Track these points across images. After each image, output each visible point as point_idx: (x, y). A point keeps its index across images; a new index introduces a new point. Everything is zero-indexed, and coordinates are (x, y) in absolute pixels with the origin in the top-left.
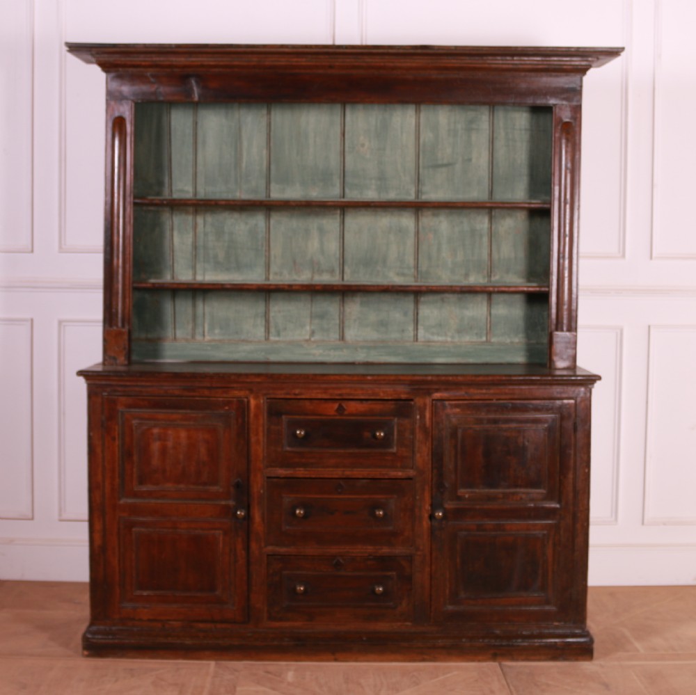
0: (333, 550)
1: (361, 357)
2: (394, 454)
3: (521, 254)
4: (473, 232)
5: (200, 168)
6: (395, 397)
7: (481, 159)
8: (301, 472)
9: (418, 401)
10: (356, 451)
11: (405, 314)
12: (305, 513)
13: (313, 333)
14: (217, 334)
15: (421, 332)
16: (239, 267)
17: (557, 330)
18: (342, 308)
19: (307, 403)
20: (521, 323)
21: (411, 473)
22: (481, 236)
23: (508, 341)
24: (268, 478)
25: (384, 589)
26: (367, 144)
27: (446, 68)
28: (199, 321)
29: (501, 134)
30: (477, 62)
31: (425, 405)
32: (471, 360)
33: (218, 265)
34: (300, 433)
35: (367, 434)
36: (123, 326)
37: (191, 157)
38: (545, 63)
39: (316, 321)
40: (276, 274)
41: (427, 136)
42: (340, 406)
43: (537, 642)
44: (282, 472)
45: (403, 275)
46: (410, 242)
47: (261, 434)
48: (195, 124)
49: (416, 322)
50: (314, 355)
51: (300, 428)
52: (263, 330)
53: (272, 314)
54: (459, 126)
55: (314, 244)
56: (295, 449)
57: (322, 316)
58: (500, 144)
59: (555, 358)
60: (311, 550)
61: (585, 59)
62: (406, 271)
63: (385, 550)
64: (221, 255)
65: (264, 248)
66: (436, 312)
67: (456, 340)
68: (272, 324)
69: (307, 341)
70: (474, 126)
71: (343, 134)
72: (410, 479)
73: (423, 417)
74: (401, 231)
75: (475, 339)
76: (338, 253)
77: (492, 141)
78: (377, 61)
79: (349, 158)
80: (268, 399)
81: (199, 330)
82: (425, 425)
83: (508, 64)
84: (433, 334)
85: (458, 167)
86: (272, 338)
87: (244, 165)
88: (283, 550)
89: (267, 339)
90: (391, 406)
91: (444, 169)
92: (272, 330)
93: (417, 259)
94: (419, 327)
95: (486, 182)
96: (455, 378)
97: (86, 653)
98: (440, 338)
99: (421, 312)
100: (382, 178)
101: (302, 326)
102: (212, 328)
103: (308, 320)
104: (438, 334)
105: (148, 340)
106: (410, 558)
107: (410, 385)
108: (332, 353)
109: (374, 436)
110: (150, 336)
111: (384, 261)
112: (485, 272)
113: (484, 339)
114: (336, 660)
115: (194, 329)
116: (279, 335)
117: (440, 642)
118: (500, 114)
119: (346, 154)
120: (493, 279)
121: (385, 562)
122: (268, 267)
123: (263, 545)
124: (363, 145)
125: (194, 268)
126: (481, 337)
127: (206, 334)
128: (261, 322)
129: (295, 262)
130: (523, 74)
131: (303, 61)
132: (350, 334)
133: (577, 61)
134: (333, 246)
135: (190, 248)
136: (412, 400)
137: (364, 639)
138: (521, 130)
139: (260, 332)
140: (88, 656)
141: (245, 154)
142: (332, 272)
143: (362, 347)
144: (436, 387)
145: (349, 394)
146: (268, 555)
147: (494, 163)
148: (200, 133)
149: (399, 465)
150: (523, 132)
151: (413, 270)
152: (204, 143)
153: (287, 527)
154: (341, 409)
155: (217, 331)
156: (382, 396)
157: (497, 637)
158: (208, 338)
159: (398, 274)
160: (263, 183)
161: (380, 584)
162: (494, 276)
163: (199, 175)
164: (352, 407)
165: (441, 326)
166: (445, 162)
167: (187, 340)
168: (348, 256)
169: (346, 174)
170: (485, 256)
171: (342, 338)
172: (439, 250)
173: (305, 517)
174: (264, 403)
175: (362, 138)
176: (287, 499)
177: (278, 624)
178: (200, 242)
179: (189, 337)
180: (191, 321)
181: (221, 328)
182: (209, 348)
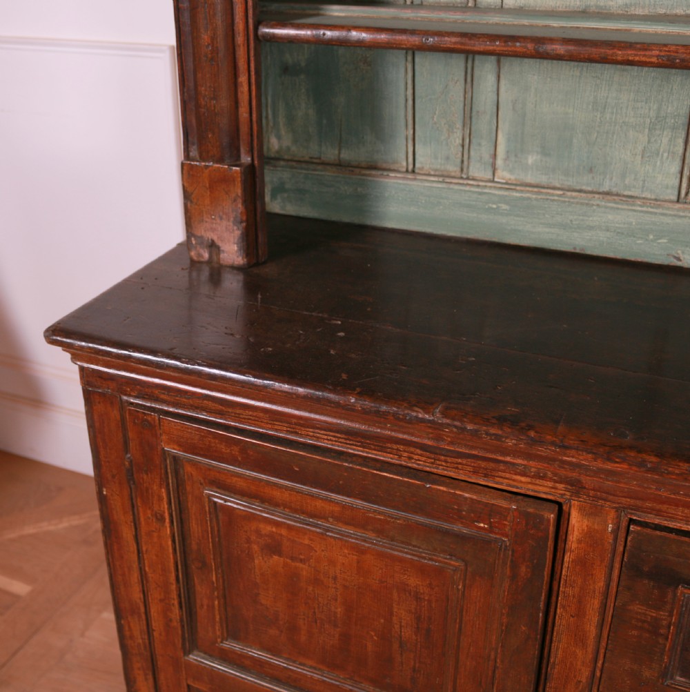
14: (532, 169)
28: (483, 124)
52: (673, 167)
80: (633, 522)
81: (481, 150)
102: (517, 151)
105: (340, 165)
110: (346, 155)
115: (466, 146)
127: (499, 162)
128: (670, 143)
139: (664, 175)
155: (531, 159)
158: (503, 175)
167: (444, 176)
174: (616, 531)
179: (453, 168)
180: (459, 125)
181: (545, 152)
182: (504, 207)
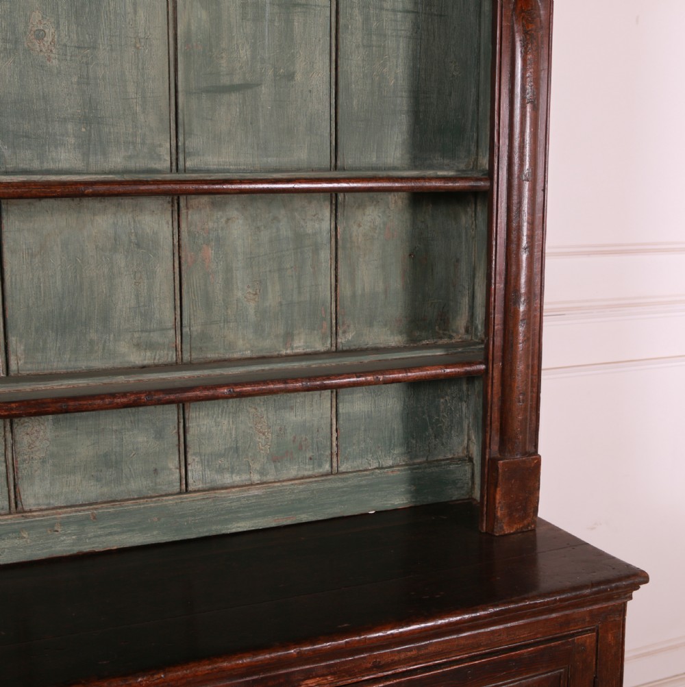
1: (65, 544)
3: (397, 284)
4: (299, 239)
7: (314, 75)
11: (159, 435)
15: (195, 469)
18: (9, 435)
20: (397, 425)
22: (316, 250)
23: (374, 465)
26: (50, 31)
29: (354, 19)
32: (304, 518)
41: (193, 17)
45: (151, 346)
46: (164, 268)
49: (183, 448)
58: (352, 40)
62: (156, 337)
66: (225, 423)
74: (141, 245)
75: (308, 470)
77: (336, 34)
79: (6, 67)
84: (221, 470)
85: (265, 91)
91: (234, 97)
93: (179, 308)
94: (190, 460)
95: (324, 128)
99: (192, 425)
100: (90, 118)
104: (232, 471)
111: (105, 318)
112: (326, 325)
113: (327, 467)
120: (342, 340)
124: (40, 35)
126: (320, 466)
132: (32, 496)
138: (394, 11)
143: (65, 522)
147: (341, 84)
150: (399, 15)
151: (172, 333)
159: (138, 346)
162: (344, 332)
165: (237, 451)
166: (237, 80)
170: (326, 292)
171: (15, 505)
172: (228, 283)
175: (37, 16)
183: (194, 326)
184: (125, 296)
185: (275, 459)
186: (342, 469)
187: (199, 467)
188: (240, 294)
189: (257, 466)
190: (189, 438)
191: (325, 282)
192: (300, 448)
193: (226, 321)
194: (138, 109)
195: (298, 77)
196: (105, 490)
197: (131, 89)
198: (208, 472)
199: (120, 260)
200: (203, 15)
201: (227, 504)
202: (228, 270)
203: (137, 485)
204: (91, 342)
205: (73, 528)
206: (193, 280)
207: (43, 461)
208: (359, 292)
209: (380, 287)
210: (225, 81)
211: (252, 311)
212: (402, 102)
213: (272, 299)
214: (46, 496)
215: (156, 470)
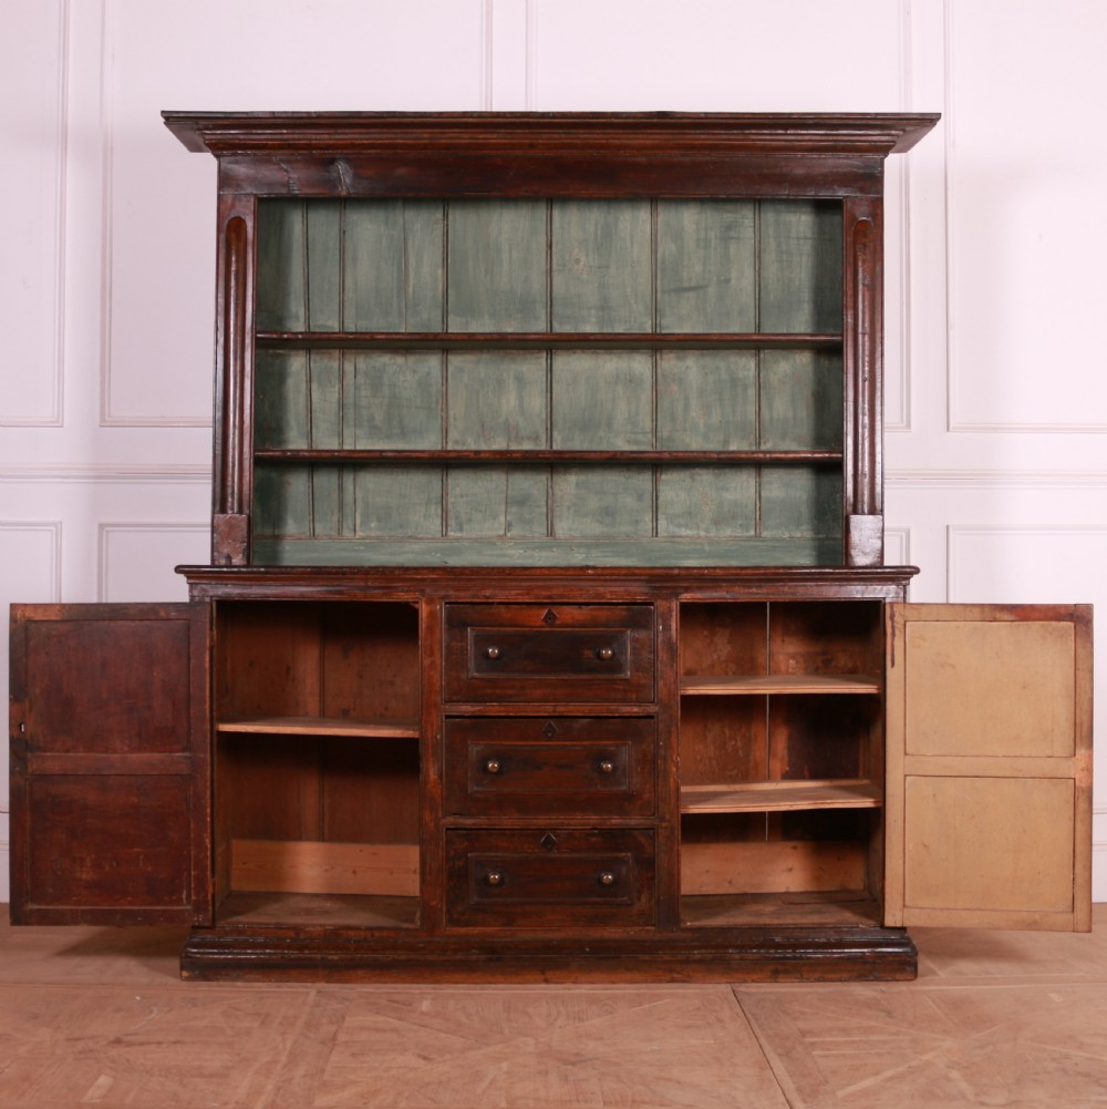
0: (542, 821)
1: (578, 559)
2: (626, 680)
3: (804, 414)
4: (734, 381)
5: (349, 294)
6: (627, 599)
7: (744, 280)
8: (494, 709)
9: (661, 605)
10: (574, 677)
11: (640, 498)
12: (500, 767)
13: (509, 526)
14: (374, 529)
15: (662, 523)
16: (404, 434)
17: (855, 512)
18: (550, 490)
19: (503, 609)
20: (805, 511)
21: (652, 709)
22: (745, 389)
23: (786, 535)
24: (447, 717)
25: (614, 877)
26: (583, 259)
27: (693, 147)
28: (348, 510)
29: (771, 245)
30: (735, 137)
31: (670, 610)
33: (374, 429)
34: (493, 651)
35: (588, 653)
36: (241, 511)
37: (336, 279)
38: (831, 138)
39: (514, 509)
40: (457, 442)
41: (667, 248)
42: (550, 612)
43: (836, 952)
44: (467, 709)
45: (636, 441)
46: (646, 396)
47: (437, 654)
48: (343, 233)
49: (655, 510)
50: (511, 556)
51: (493, 645)
52: (438, 522)
53: (451, 500)
54: (712, 234)
55: (509, 402)
56: (484, 675)
57: (522, 501)
58: (770, 257)
59: (853, 552)
60: (509, 821)
61: (886, 132)
62: (640, 437)
63: (616, 821)
64: (379, 417)
65: (440, 407)
66: (683, 495)
67: (712, 535)
68: (451, 514)
69: (500, 537)
70: (732, 234)
71: (550, 246)
72: (651, 717)
73: (667, 628)
74: (632, 381)
75: (739, 533)
76: (544, 411)
77: (758, 254)
78: (597, 137)
79: (558, 280)
80: (446, 603)
81: (348, 523)
82: (670, 638)
83: (780, 140)
84: (679, 526)
85: (711, 291)
86: (451, 534)
87: (411, 290)
88: (468, 822)
89: (444, 535)
90: (621, 612)
91: (692, 294)
92: (452, 522)
93: (655, 420)
94: (659, 517)
95: (751, 312)
96: (711, 571)
97: (185, 974)
98: (689, 532)
99: (662, 495)
100: (604, 307)
101: (494, 517)
102: (366, 521)
103: (503, 508)
104: (686, 526)
105: (276, 538)
106: (651, 832)
107: (647, 581)
108: (536, 554)
109: (599, 656)
110: (278, 532)
111: (609, 424)
112: (752, 437)
114: (546, 981)
115: (340, 522)
116: (461, 530)
117: (697, 954)
118: (769, 216)
119: (554, 274)
120: (763, 448)
121: (616, 839)
122: (445, 432)
123: (440, 815)
124: (578, 261)
125: (341, 435)
126: (747, 531)
127: (357, 528)
128: (435, 510)
129: (483, 426)
130: (799, 155)
131: (493, 138)
132: (563, 528)
133: (875, 136)
134: (537, 403)
135: (335, 407)
136: (652, 604)
137: (587, 950)
138: (798, 239)
139: (434, 525)
140: (188, 979)
141: (412, 274)
142: (536, 439)
143: (579, 546)
144: (686, 585)
145: (562, 596)
146: (447, 829)
147: (762, 285)
148: (349, 244)
149: (634, 696)
150: (803, 242)
151: (650, 436)
152: (355, 260)
153: (475, 788)
154: (550, 617)
155: (373, 525)
156: (609, 598)
157: (778, 946)
159: (629, 442)
160: (437, 315)
161: (609, 871)
162: (765, 440)
163: (347, 304)
164: (568, 614)
165: (690, 515)
166: (693, 284)
167: (330, 537)
168: (558, 417)
169: (554, 302)
170: (752, 417)
171: (551, 532)
172: (686, 407)
173: (500, 772)
174: (441, 608)
175: (576, 251)
176: (474, 750)
177: (463, 930)
178: (349, 400)
179: (334, 533)
180: (336, 511)
181: (379, 520)
182: (362, 548)
183: (664, 432)
184: (622, 411)
185: (717, 522)
186: (764, 534)
187: (665, 522)
188: (694, 414)
189: (703, 526)
190: (659, 502)
191: (752, 409)
192: (733, 517)
193: (685, 430)
194: (633, 302)
195: (733, 282)
196: (605, 530)
197: (629, 290)
198: (671, 527)
199: (620, 389)
200: (673, 247)
201: (682, 547)
202: (687, 398)
203: (625, 529)
204: (601, 438)
205: (583, 550)
206: (665, 403)
207: (569, 508)
208: (775, 416)
209: (790, 415)
210: (686, 285)
211: (702, 425)
212: (806, 295)
213: (715, 418)
214: (570, 529)
215: (637, 521)
